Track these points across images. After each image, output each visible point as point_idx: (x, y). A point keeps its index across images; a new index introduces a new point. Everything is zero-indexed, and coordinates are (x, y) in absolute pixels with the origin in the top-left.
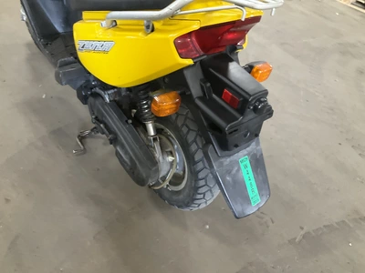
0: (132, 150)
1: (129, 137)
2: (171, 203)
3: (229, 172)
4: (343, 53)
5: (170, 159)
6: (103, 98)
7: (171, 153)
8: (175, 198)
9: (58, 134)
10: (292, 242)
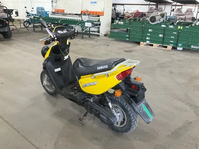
0: (106, 114)
1: (104, 110)
2: (122, 132)
3: (140, 110)
4: (161, 67)
5: (119, 114)
6: (90, 101)
7: (118, 112)
8: (124, 129)
9: (71, 121)
10: (168, 136)
